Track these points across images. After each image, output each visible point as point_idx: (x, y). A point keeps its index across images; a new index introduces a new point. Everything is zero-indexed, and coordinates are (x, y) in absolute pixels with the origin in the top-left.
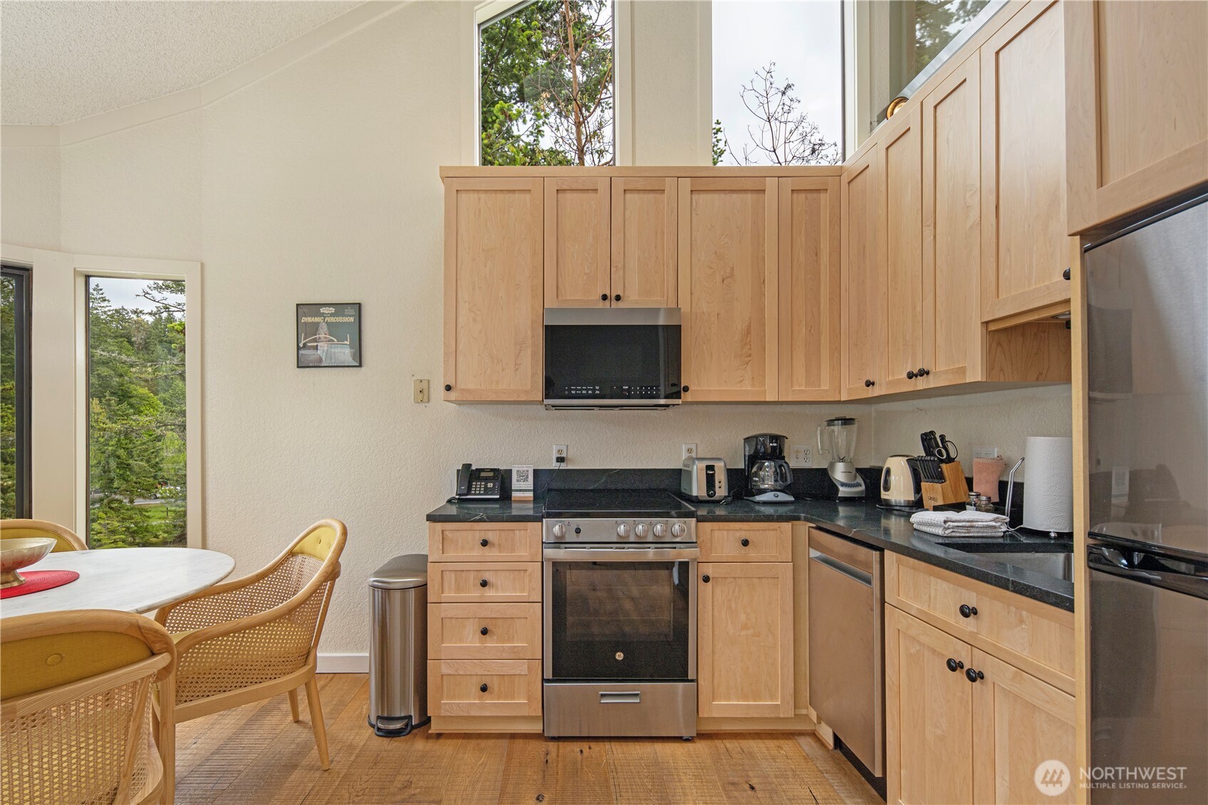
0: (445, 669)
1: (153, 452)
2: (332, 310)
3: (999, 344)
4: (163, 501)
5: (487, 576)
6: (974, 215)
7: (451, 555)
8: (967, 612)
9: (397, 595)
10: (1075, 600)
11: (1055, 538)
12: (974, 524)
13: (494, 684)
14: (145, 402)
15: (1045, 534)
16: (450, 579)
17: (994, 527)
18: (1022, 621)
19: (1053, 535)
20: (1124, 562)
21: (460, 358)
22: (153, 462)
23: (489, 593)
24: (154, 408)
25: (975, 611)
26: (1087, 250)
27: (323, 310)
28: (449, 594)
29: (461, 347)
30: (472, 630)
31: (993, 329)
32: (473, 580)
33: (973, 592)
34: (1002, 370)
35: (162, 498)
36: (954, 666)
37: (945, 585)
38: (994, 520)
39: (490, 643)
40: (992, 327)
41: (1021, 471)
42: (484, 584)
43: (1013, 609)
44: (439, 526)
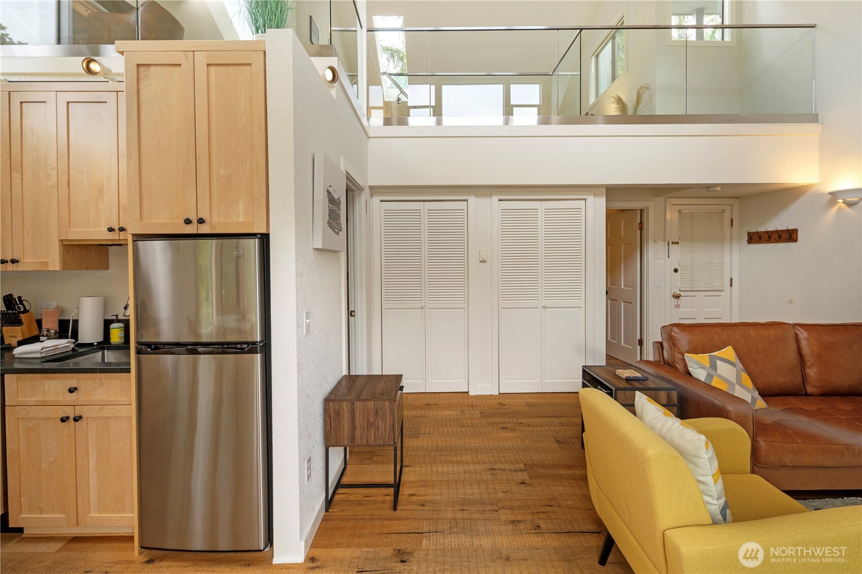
3: (68, 251)
6: (53, 180)
8: (71, 391)
10: (131, 369)
11: (97, 345)
12: (58, 347)
15: (92, 344)
17: (68, 346)
18: (102, 384)
19: (95, 344)
20: (149, 350)
25: (76, 389)
26: (135, 241)
31: (66, 243)
33: (72, 380)
34: (69, 264)
36: (64, 420)
37: (56, 382)
38: (67, 343)
40: (65, 243)
41: (78, 314)
43: (98, 381)
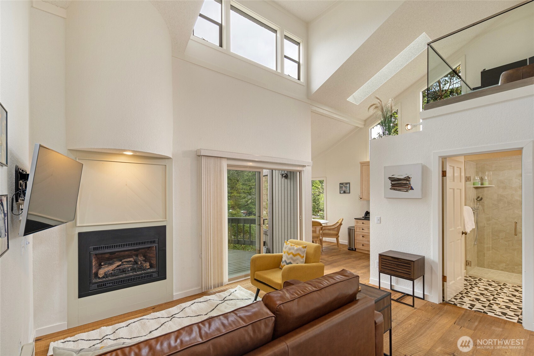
0: (357, 241)
1: (317, 200)
2: (345, 184)
4: (320, 217)
5: (363, 228)
7: (358, 225)
9: (352, 230)
13: (365, 245)
14: (314, 182)
16: (358, 228)
21: (363, 194)
22: (317, 203)
23: (364, 231)
24: (317, 184)
27: (344, 184)
28: (358, 230)
29: (363, 191)
30: (361, 236)
32: (361, 229)
35: (320, 216)
39: (364, 239)
42: (363, 229)
44: (356, 220)
